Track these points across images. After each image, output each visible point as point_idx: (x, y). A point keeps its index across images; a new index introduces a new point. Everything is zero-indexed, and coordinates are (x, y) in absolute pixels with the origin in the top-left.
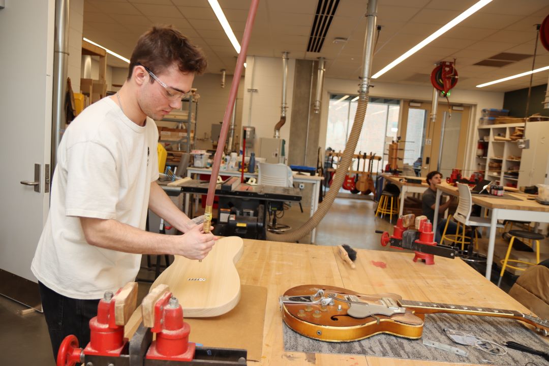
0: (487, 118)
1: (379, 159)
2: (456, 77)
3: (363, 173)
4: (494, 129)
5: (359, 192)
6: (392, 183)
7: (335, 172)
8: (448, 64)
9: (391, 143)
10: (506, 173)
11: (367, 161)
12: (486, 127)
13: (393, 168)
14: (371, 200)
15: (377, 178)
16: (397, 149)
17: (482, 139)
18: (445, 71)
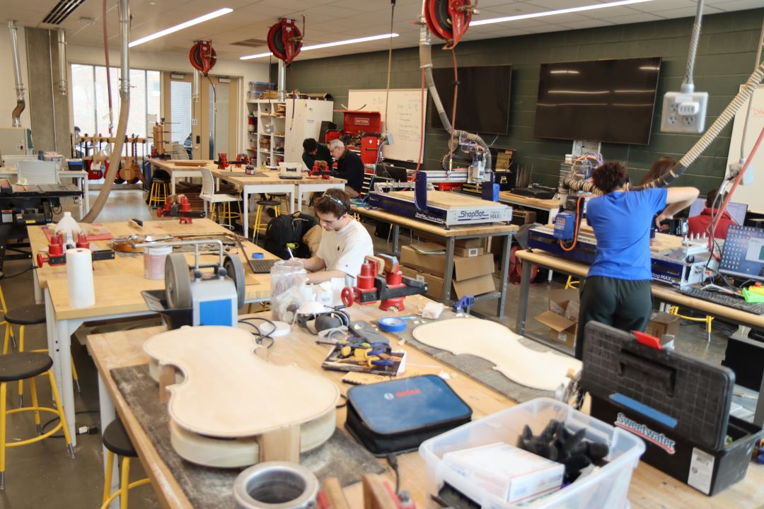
0: (254, 92)
1: (144, 141)
2: (215, 57)
3: (126, 158)
4: (261, 104)
5: (124, 181)
6: (161, 169)
7: (92, 161)
8: (205, 43)
9: (155, 125)
10: (274, 149)
11: (130, 145)
12: (254, 101)
13: (160, 153)
14: (140, 189)
15: (144, 164)
16: (162, 132)
17: (252, 114)
18: (203, 50)
